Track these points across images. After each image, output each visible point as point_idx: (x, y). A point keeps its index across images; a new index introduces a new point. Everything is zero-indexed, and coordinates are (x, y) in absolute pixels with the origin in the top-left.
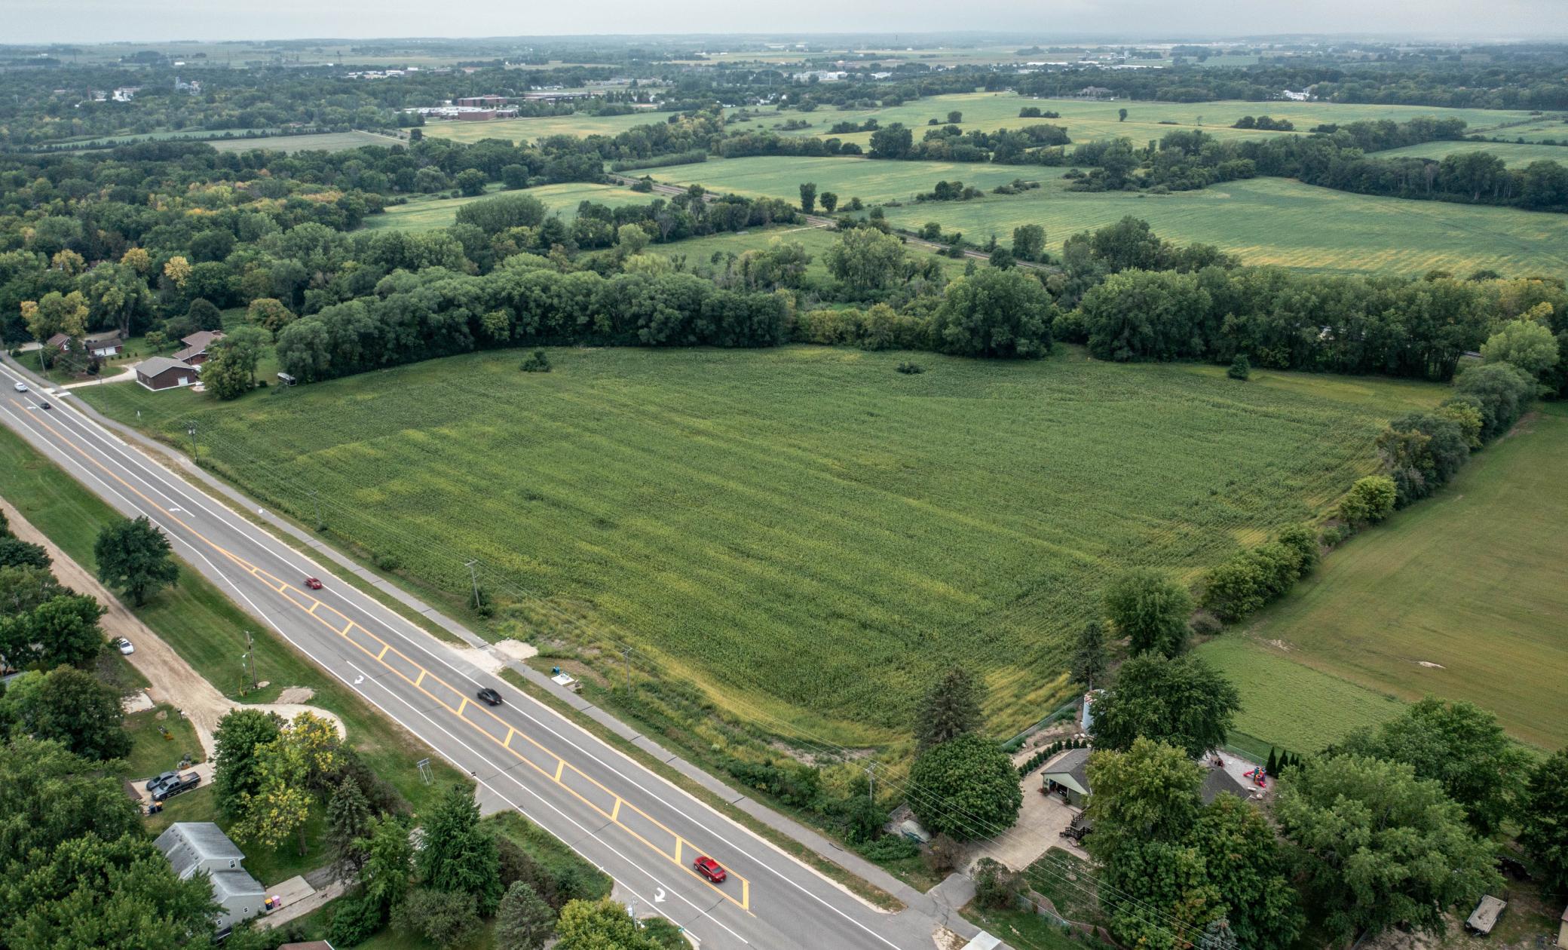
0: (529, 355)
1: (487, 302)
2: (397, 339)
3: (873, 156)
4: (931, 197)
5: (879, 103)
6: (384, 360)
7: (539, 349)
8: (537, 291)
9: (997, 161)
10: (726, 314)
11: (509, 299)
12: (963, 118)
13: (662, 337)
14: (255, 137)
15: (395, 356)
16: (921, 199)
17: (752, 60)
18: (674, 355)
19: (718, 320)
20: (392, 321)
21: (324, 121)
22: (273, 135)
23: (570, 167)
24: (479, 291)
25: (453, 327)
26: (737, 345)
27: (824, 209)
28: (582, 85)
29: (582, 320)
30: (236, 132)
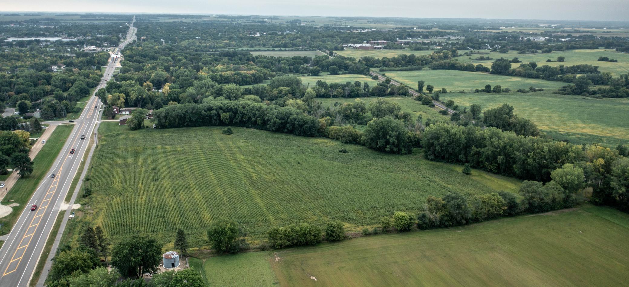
0: (226, 129)
1: (225, 110)
2: (190, 117)
3: (493, 73)
4: (483, 91)
5: (540, 51)
6: (185, 124)
7: (229, 127)
8: (241, 107)
9: (543, 78)
10: (295, 123)
11: (231, 109)
12: (565, 60)
13: (274, 128)
14: (282, 51)
15: (190, 124)
16: (477, 91)
17: (518, 31)
18: (277, 135)
19: (293, 125)
20: (189, 112)
21: (310, 47)
22: (288, 50)
23: (357, 68)
24: (222, 105)
25: (211, 117)
26: (299, 135)
27: (428, 92)
28: (429, 38)
29: (253, 119)
30: (276, 49)
